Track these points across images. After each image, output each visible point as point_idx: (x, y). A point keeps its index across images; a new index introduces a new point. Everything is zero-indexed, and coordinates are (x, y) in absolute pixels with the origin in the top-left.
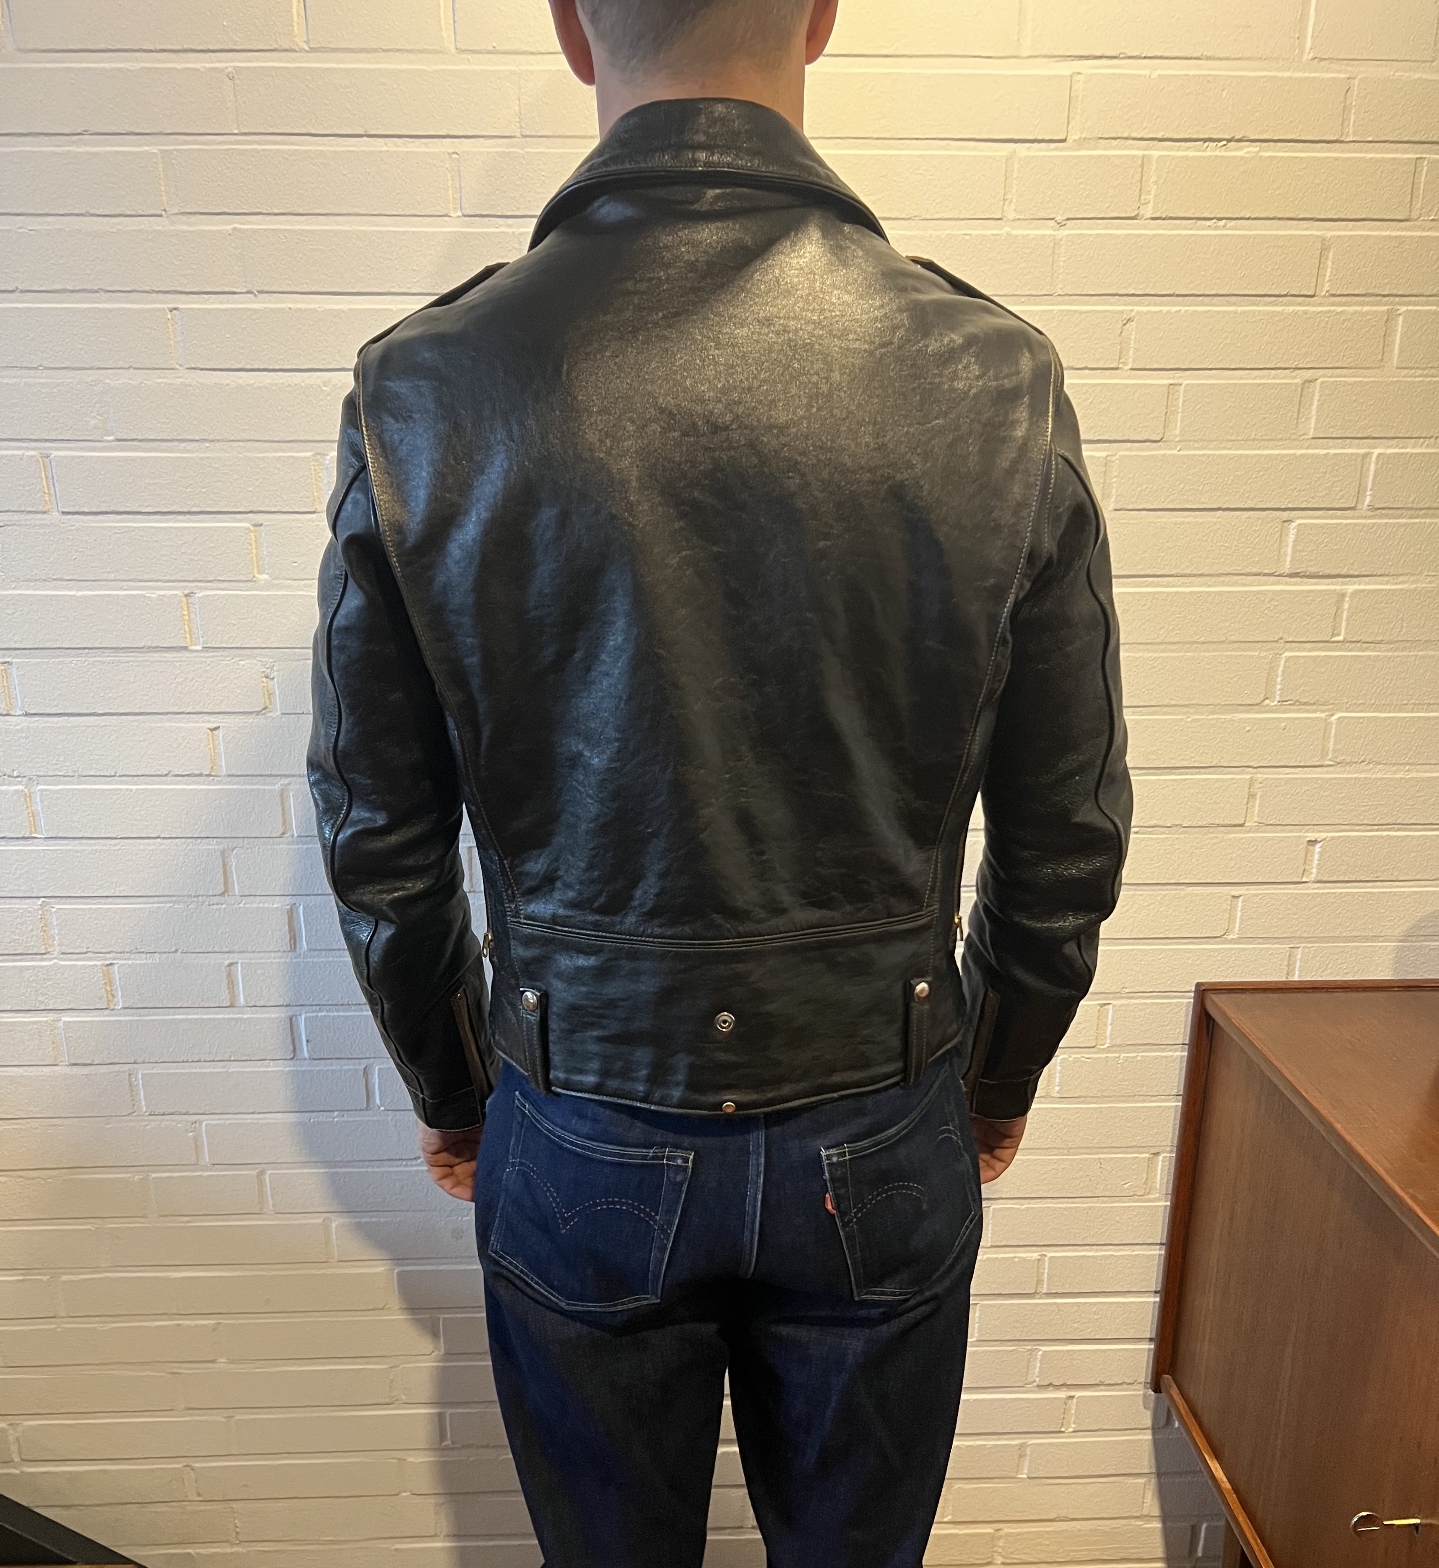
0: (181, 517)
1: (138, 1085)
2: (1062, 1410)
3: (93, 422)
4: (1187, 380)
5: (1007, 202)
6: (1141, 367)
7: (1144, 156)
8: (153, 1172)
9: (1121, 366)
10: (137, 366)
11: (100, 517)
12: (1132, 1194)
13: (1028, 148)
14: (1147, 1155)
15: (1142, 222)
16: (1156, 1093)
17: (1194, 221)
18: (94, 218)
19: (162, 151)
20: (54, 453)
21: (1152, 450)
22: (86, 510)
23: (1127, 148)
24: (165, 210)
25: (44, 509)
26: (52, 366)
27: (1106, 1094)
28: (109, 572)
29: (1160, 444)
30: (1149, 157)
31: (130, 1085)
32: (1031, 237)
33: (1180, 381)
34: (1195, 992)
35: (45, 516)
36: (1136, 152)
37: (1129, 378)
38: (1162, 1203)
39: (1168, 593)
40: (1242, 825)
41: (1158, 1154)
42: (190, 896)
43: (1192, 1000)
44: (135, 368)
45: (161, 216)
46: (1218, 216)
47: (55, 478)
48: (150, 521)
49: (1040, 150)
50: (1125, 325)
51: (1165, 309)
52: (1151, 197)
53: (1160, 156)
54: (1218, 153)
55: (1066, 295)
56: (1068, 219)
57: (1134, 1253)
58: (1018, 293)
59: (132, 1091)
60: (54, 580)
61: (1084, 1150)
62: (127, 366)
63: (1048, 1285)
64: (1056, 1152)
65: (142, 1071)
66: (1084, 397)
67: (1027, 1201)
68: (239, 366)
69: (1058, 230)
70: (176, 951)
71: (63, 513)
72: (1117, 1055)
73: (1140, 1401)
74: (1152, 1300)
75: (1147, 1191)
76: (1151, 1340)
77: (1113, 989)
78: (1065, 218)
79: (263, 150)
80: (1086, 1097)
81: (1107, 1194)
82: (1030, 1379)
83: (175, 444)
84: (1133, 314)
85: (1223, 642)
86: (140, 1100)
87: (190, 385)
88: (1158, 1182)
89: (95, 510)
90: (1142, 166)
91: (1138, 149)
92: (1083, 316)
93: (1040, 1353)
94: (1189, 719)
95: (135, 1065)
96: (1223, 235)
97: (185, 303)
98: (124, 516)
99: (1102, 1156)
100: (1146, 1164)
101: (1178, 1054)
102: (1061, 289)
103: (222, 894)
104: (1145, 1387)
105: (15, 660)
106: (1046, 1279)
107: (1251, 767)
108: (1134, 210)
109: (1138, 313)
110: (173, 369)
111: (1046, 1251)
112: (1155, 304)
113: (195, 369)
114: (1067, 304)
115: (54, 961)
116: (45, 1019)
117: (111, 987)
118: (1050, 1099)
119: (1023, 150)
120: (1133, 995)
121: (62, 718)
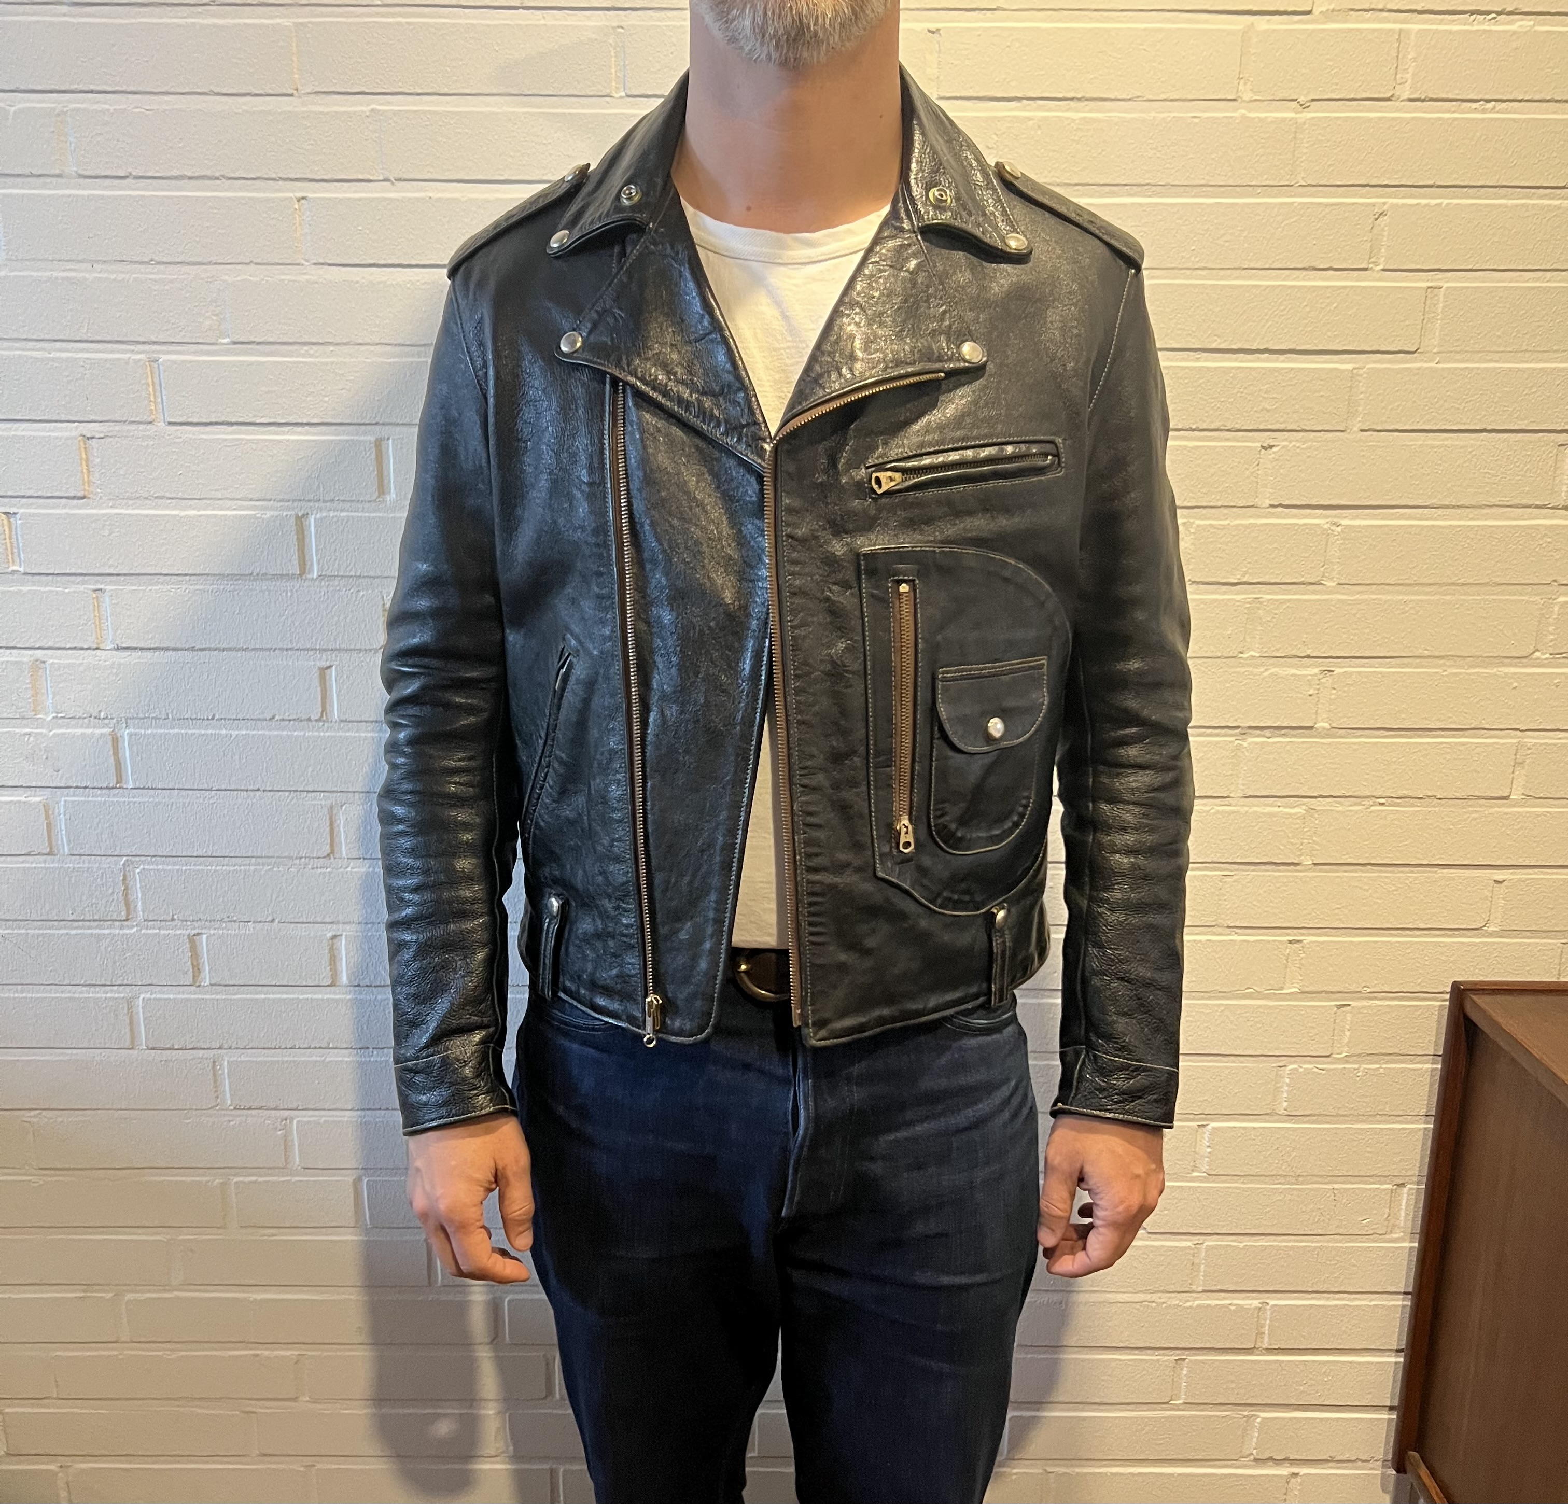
0: (299, 429)
1: (223, 1074)
2: (1284, 1491)
3: (208, 323)
4: (1448, 282)
5: (1242, 82)
6: (1395, 267)
7: (1401, 30)
8: (235, 1175)
9: (1371, 266)
10: (259, 261)
11: (209, 429)
12: (1371, 1232)
13: (1268, 21)
14: (1390, 1186)
15: (1398, 103)
16: (1401, 1113)
17: (1459, 103)
18: (218, 98)
19: (296, 24)
20: (163, 358)
21: (1407, 362)
22: (195, 421)
23: (1381, 21)
24: (297, 90)
25: (149, 419)
26: (165, 260)
27: (1341, 1112)
28: (217, 490)
29: (1415, 355)
30: (1408, 32)
31: (214, 1075)
32: (1269, 120)
33: (1440, 284)
34: (1452, 993)
35: (149, 427)
36: (1392, 25)
37: (1380, 280)
38: (1407, 1244)
39: (1422, 527)
40: (1506, 798)
41: (1403, 1185)
42: (290, 858)
43: (1447, 1003)
44: (257, 264)
45: (292, 95)
46: (1487, 97)
47: (163, 385)
48: (263, 433)
49: (1281, 23)
50: (1376, 219)
51: (1424, 202)
52: (1409, 76)
53: (1420, 30)
54: (1486, 27)
55: (1309, 185)
56: (1313, 100)
57: (1373, 1303)
58: (1253, 183)
59: (215, 1081)
60: (156, 498)
61: (1316, 1179)
62: (248, 261)
63: (1270, 1338)
64: (1282, 1180)
65: (227, 1058)
66: (1328, 301)
67: (1247, 1238)
68: (372, 262)
69: (1301, 112)
70: (273, 921)
71: (170, 423)
72: (1356, 1066)
73: (1378, 1481)
74: (1393, 1360)
75: (1389, 1229)
76: (1391, 1408)
77: (1353, 988)
78: (1310, 98)
79: (408, 23)
80: (1318, 1115)
81: (1342, 1231)
82: (1245, 1452)
83: (295, 347)
84: (1385, 208)
85: (1486, 584)
86: (224, 1091)
87: (317, 283)
88: (1402, 1218)
89: (204, 420)
90: (1399, 40)
91: (1395, 22)
92: (1327, 210)
93: (1259, 1420)
94: (1445, 673)
95: (220, 1051)
96: (1492, 119)
97: (314, 192)
98: (235, 427)
99: (1336, 1186)
100: (1388, 1197)
101: (1429, 1066)
102: (1303, 178)
103: (328, 855)
104: (1384, 1466)
105: (108, 588)
106: (1267, 1332)
107: (1518, 730)
108: (1387, 91)
109: (1393, 206)
110: (298, 264)
111: (1268, 1298)
112: (1412, 196)
113: (322, 264)
114: (1310, 196)
115: (135, 929)
116: (122, 995)
117: (197, 960)
118: (1276, 1117)
119: (1262, 23)
120: (1375, 995)
121: (157, 653)
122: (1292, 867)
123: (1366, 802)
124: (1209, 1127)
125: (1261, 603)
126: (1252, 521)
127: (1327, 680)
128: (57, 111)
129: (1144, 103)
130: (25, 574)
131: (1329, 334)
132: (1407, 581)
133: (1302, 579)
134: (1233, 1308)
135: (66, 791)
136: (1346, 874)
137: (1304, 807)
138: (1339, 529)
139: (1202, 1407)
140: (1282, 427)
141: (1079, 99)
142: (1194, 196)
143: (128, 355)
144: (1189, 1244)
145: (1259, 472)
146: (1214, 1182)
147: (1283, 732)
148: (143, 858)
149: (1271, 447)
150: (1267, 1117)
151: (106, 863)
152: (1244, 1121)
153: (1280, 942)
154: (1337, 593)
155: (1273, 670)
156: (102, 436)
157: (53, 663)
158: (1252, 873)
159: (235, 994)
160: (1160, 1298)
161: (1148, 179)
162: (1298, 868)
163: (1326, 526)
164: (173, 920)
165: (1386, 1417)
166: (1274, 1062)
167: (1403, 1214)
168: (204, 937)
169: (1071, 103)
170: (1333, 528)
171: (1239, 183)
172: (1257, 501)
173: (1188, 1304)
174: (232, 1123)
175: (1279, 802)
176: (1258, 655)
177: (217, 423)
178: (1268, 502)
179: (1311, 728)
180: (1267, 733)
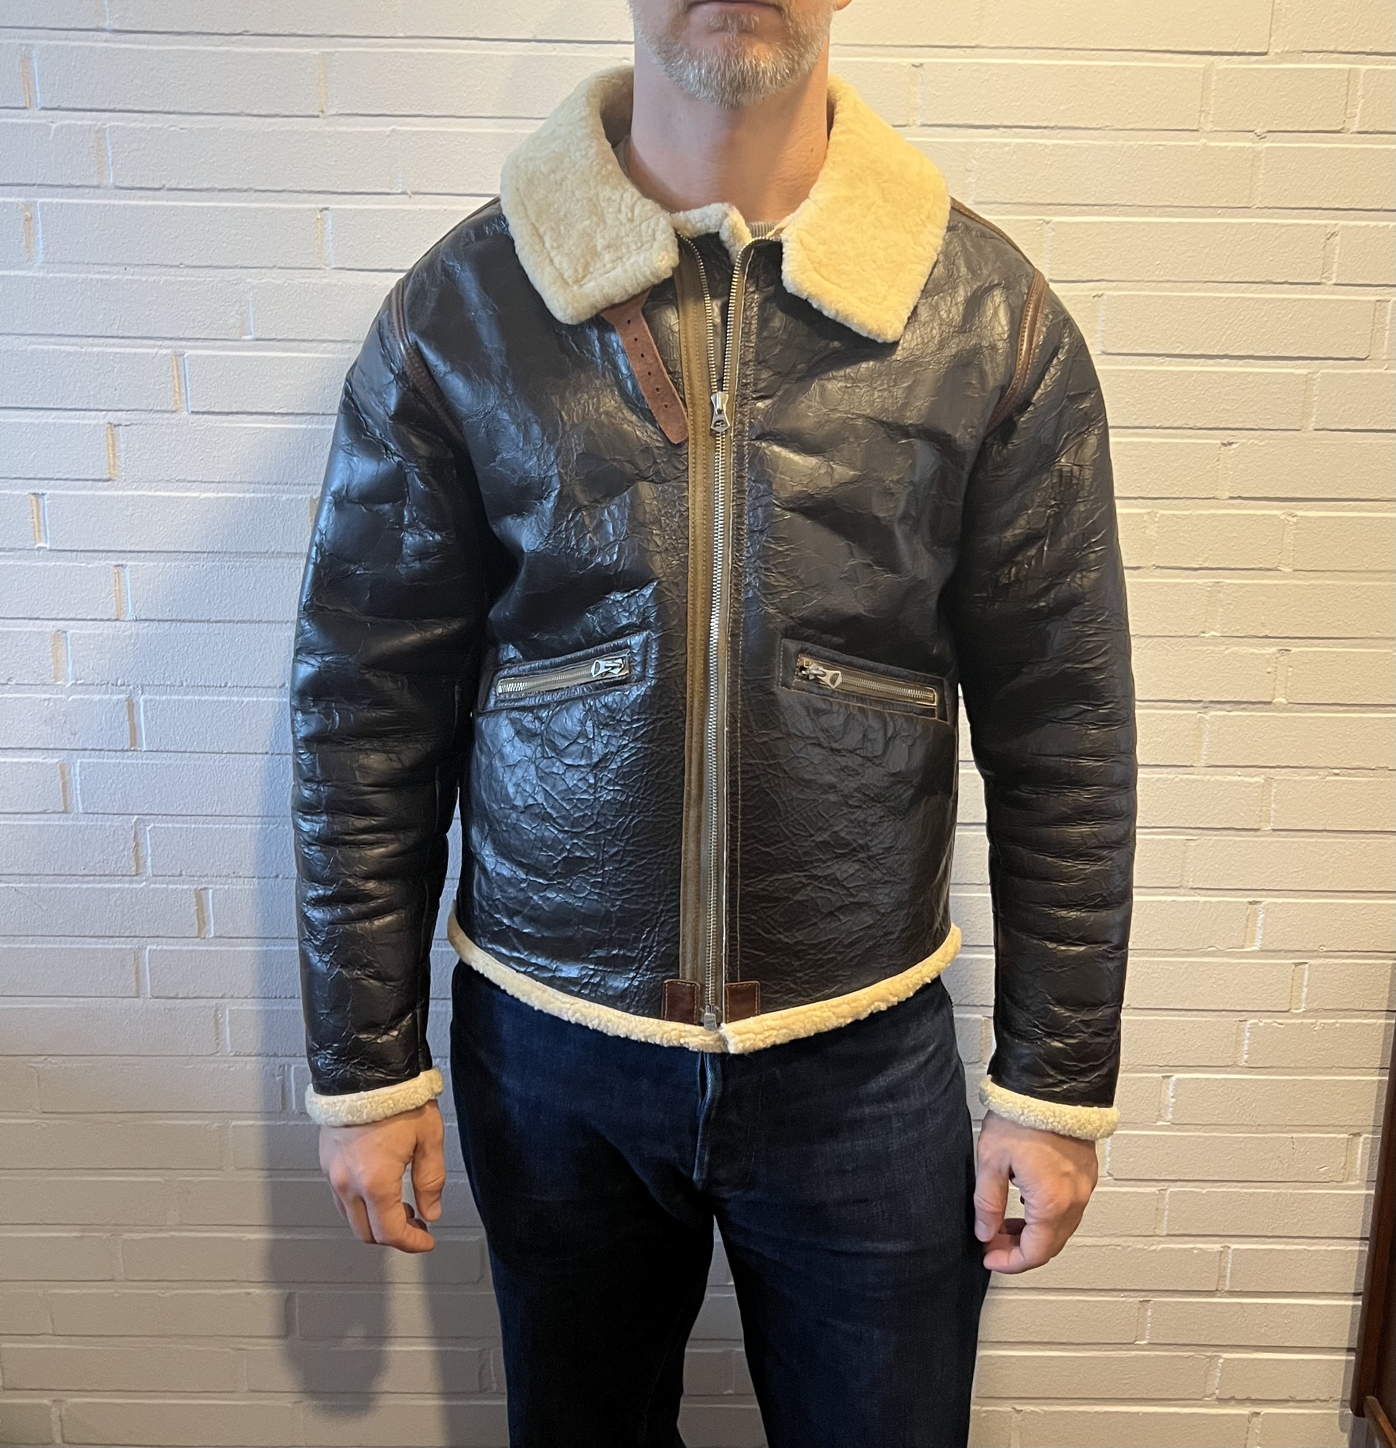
1: (225, 1022)
2: (1245, 1430)
3: (231, 321)
5: (1203, 114)
6: (1346, 282)
7: (1350, 70)
8: (233, 1119)
9: (1323, 281)
10: (283, 265)
11: (230, 417)
12: (1329, 1179)
13: (1228, 60)
14: (1345, 1136)
15: (1348, 136)
16: (1357, 1066)
18: (249, 118)
19: (324, 54)
20: (189, 352)
21: (1358, 368)
22: (217, 410)
23: (1333, 62)
24: (322, 111)
25: (174, 409)
26: (194, 264)
27: (1299, 1065)
29: (1365, 362)
30: (1356, 71)
31: (216, 1022)
32: (1229, 149)
33: (1388, 298)
35: (173, 416)
36: (1343, 65)
37: (1332, 293)
38: (1364, 1192)
41: (1358, 1134)
44: (280, 268)
45: (318, 117)
47: (187, 377)
48: (281, 423)
49: (1240, 63)
50: (1329, 239)
51: (1372, 224)
52: (1358, 110)
53: (1368, 70)
55: (1266, 207)
56: (1269, 132)
58: (1214, 205)
59: (217, 1029)
60: (177, 481)
61: (1275, 1128)
62: (271, 265)
63: (1231, 1281)
64: (1244, 1128)
65: (229, 1006)
66: (1284, 312)
67: (1209, 1184)
68: (389, 267)
69: (1257, 142)
70: (277, 876)
71: (192, 412)
72: (1314, 1021)
73: (1337, 1421)
74: (1351, 1303)
75: (1346, 1177)
76: (1349, 1350)
77: (1310, 947)
78: (1266, 130)
80: (1278, 1068)
81: (1301, 1178)
82: (1209, 1392)
83: (314, 344)
84: (1338, 228)
86: (225, 1038)
87: (336, 285)
88: (1358, 1167)
89: (226, 410)
90: (1349, 80)
91: (1345, 62)
92: (1283, 230)
93: (1221, 1361)
95: (222, 1000)
97: (337, 203)
98: (255, 416)
99: (1294, 1135)
100: (1344, 1147)
101: (1383, 1021)
102: (1260, 202)
104: (1342, 1406)
105: (129, 563)
106: (1228, 1275)
108: (1338, 124)
109: (1343, 227)
110: (319, 269)
111: (1229, 1242)
112: (1361, 219)
113: (341, 269)
114: (1266, 217)
115: (144, 883)
116: (130, 947)
117: (203, 914)
118: (1238, 1069)
119: (1221, 62)
120: (1331, 954)
121: (174, 624)
122: (1252, 833)
123: (1321, 772)
124: (1173, 1078)
125: (1221, 586)
126: (1212, 511)
127: (1284, 659)
128: (97, 128)
129: (1113, 132)
130: (50, 550)
131: (1285, 341)
132: (1359, 569)
133: (1261, 566)
134: (1196, 1252)
135: (82, 753)
136: (1303, 839)
137: (1263, 776)
138: (1295, 519)
139: (1166, 1347)
140: (1241, 426)
141: (1052, 128)
142: (1159, 216)
143: (155, 350)
144: (1154, 1190)
145: (1220, 467)
146: (1178, 1130)
147: (1243, 706)
148: (154, 817)
149: (1231, 444)
150: (1229, 1069)
151: (117, 821)
152: (1206, 1072)
153: (1241, 903)
154: (1294, 578)
155: (1234, 649)
156: (128, 423)
157: (73, 633)
158: (1213, 838)
159: (239, 946)
160: (1126, 1242)
161: (1116, 200)
162: (1258, 833)
163: (1282, 517)
164: (181, 875)
165: (1344, 1358)
166: (1236, 1017)
167: (1359, 1162)
168: (211, 891)
169: (1045, 131)
170: (1289, 518)
171: (1201, 204)
172: (1217, 494)
173: (1153, 1248)
174: (231, 1069)
175: (1239, 771)
176: (1218, 634)
177: (237, 413)
178: (1228, 494)
179: (1270, 703)
180: (1227, 706)
